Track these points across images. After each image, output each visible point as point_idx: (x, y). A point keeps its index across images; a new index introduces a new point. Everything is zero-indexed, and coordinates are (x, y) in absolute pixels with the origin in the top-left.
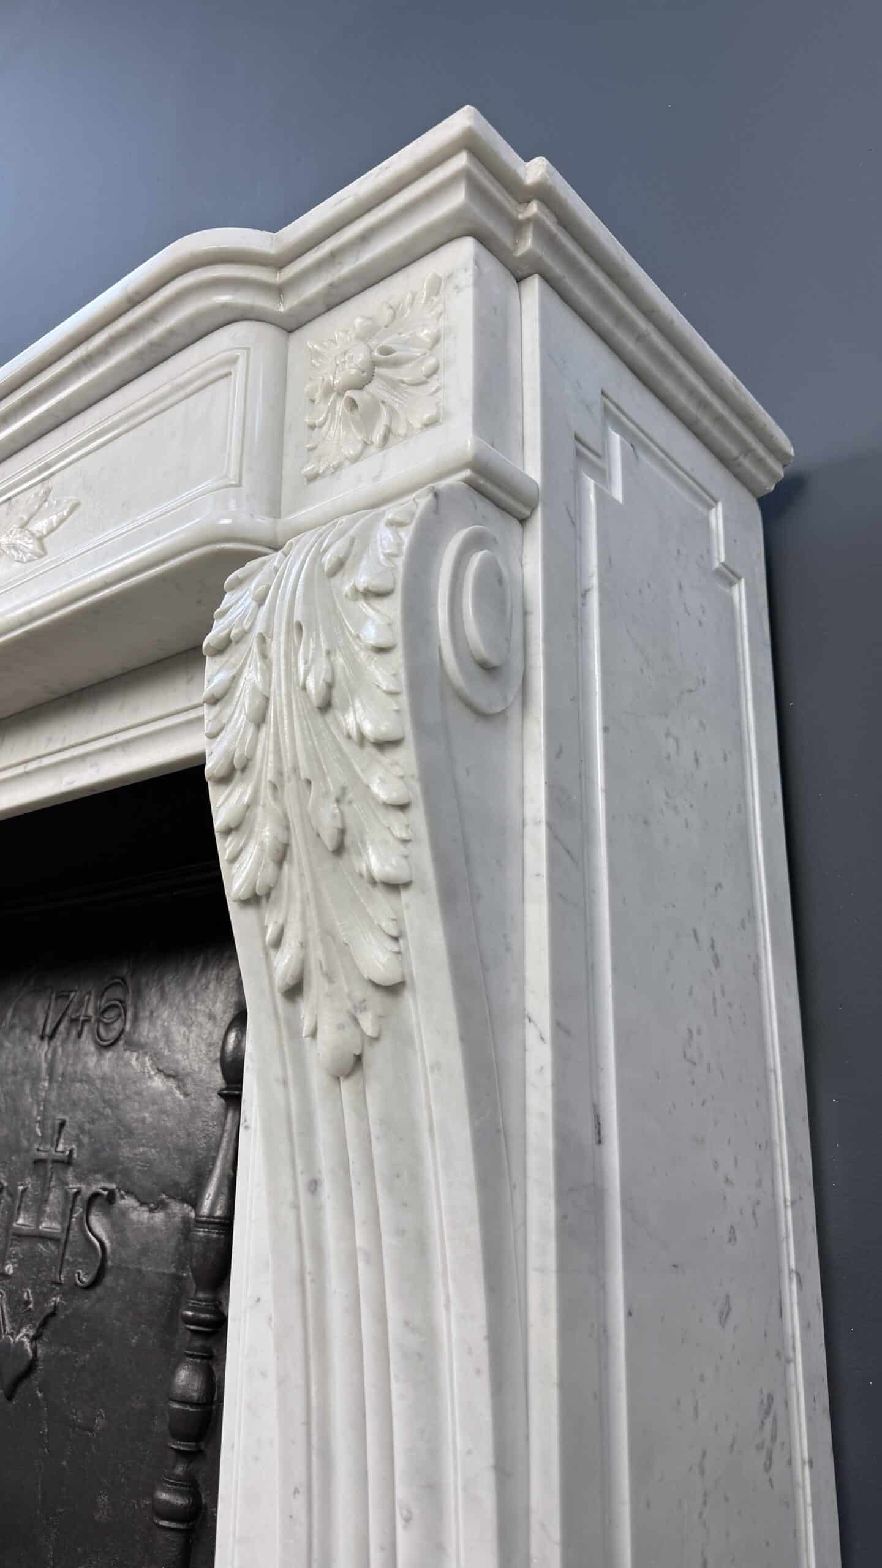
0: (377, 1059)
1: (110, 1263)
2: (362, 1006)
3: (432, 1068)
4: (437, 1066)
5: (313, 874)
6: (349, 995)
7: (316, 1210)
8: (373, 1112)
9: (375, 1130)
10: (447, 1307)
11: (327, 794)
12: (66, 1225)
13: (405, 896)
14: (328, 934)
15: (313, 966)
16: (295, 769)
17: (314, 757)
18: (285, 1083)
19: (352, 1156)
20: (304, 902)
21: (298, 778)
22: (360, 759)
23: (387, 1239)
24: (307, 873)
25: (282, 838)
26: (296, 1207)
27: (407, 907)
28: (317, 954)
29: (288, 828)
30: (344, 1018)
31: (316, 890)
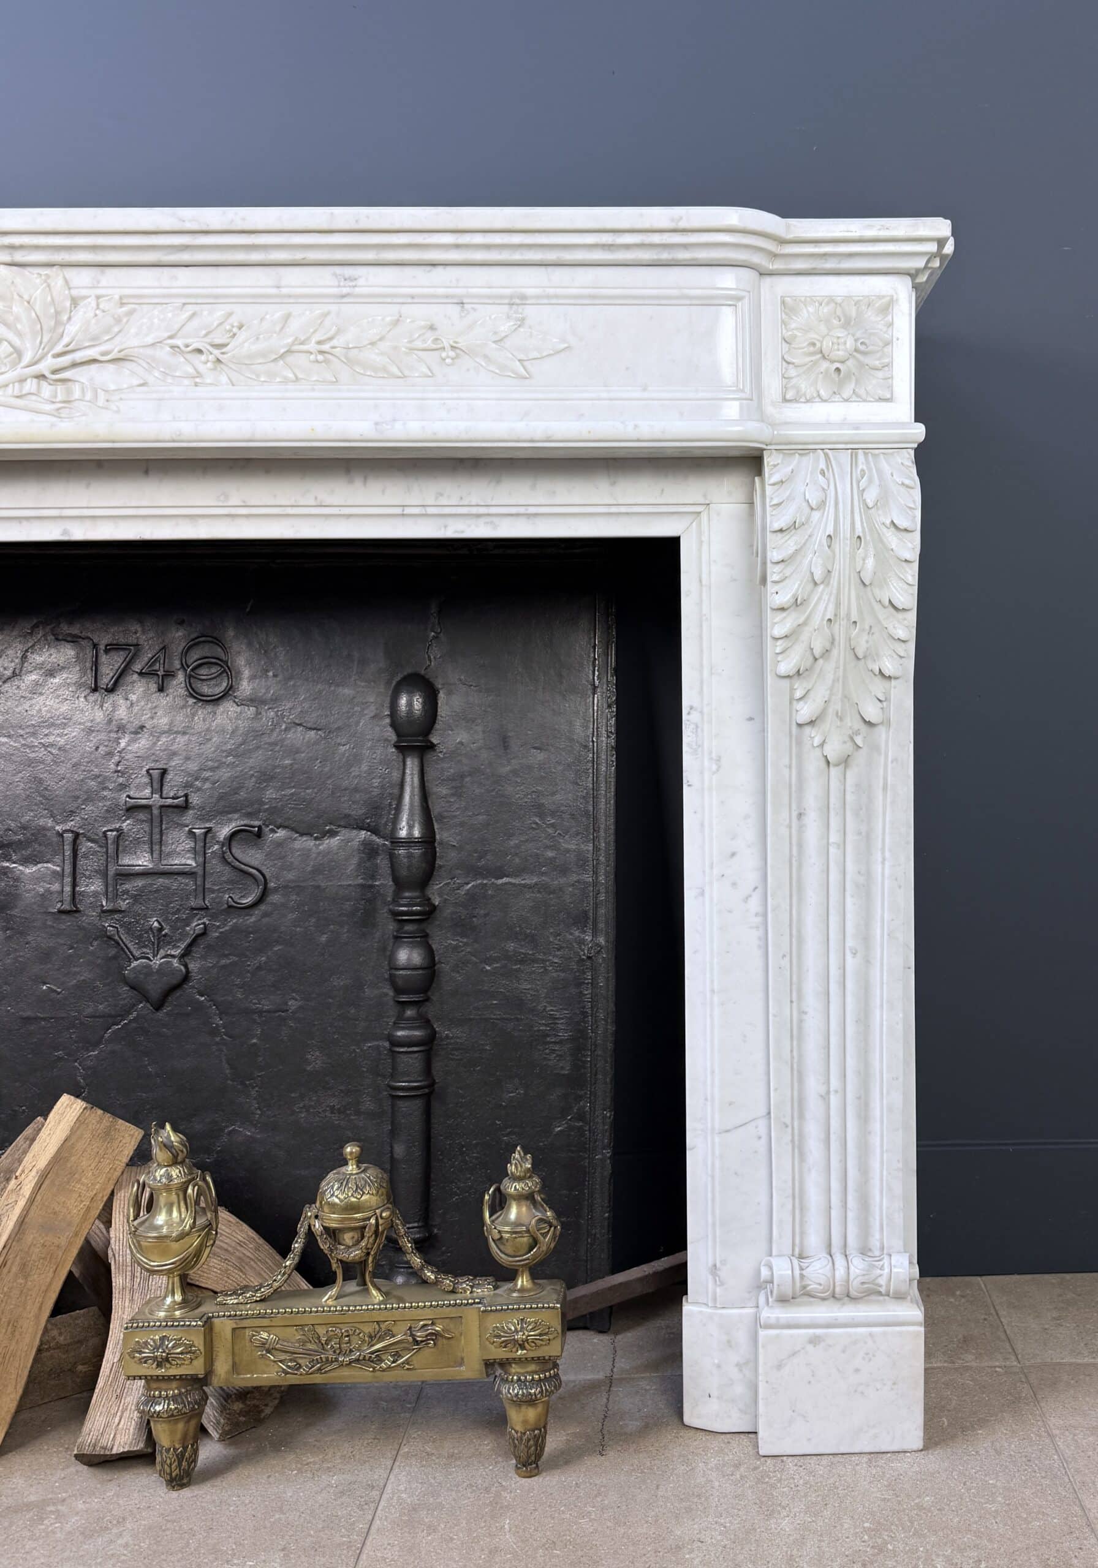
0: (860, 758)
1: (272, 885)
2: (857, 733)
3: (892, 762)
4: (895, 760)
5: (845, 670)
6: (851, 728)
7: (801, 829)
8: (850, 781)
9: (849, 789)
10: (883, 863)
11: (863, 630)
12: (201, 860)
13: (893, 682)
14: (846, 697)
15: (831, 711)
16: (848, 615)
17: (860, 612)
18: (790, 767)
19: (832, 800)
20: (836, 680)
21: (849, 619)
22: (882, 614)
23: (851, 837)
24: (842, 668)
25: (828, 647)
26: (790, 827)
27: (895, 687)
28: (836, 706)
29: (833, 643)
30: (847, 739)
31: (845, 677)
